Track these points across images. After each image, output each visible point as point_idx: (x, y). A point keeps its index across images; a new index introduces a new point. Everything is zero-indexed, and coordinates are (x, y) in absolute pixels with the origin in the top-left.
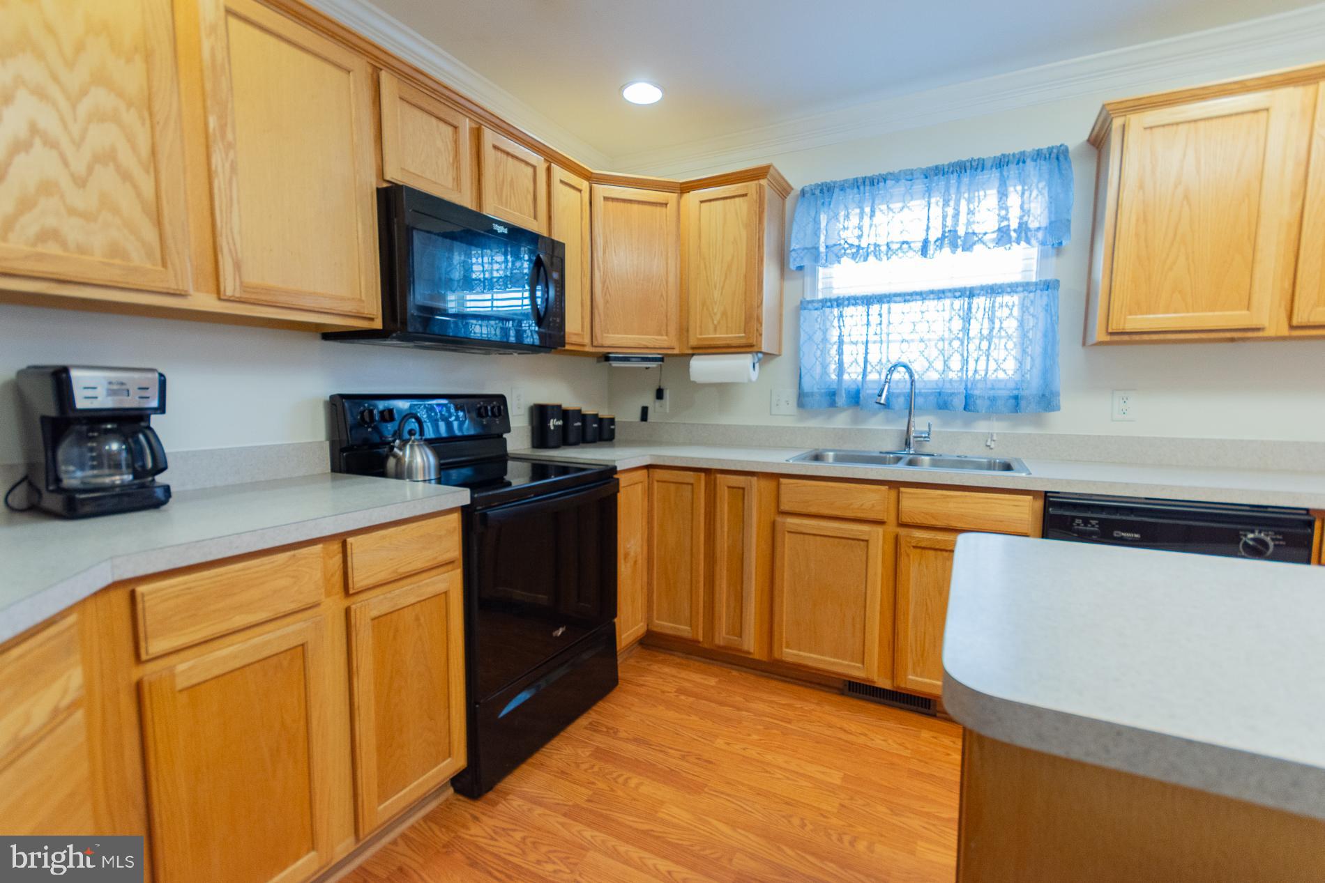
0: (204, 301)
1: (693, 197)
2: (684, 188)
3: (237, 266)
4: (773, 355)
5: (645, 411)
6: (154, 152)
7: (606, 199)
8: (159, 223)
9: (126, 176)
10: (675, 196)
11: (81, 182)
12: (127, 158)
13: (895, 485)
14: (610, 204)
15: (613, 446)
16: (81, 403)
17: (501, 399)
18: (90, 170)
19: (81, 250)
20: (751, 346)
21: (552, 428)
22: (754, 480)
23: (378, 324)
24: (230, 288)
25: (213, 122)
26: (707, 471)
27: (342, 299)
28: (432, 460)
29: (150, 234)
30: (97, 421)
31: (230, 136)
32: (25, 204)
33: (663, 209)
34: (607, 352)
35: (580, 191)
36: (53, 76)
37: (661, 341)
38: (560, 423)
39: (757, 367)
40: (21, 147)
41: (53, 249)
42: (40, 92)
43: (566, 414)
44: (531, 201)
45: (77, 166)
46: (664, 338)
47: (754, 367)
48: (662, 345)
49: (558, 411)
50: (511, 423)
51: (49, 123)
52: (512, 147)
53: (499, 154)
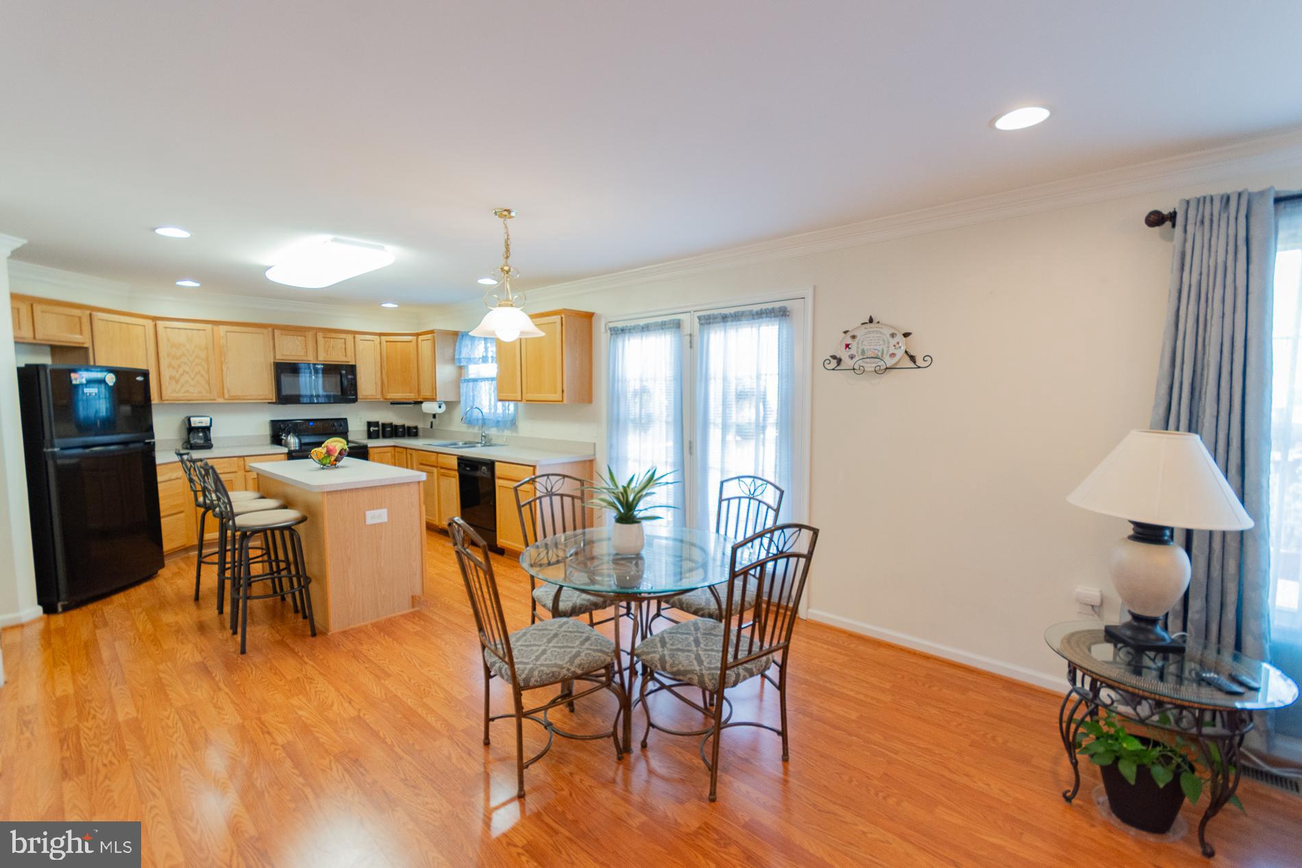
0: (221, 400)
1: (421, 338)
2: (418, 335)
3: (228, 391)
4: (455, 402)
5: (432, 423)
6: (208, 369)
7: (387, 342)
8: (209, 385)
9: (202, 376)
10: (415, 337)
11: (193, 379)
12: (203, 372)
13: (438, 453)
14: (388, 343)
16: (193, 425)
17: (346, 419)
18: (195, 376)
19: (192, 393)
20: (433, 399)
21: (373, 431)
23: (274, 401)
24: (226, 396)
25: (223, 359)
26: (406, 448)
27: (260, 395)
29: (207, 387)
30: (198, 429)
31: (227, 360)
32: (182, 386)
33: (411, 343)
34: (391, 400)
35: (373, 341)
36: (188, 359)
37: (412, 396)
38: (376, 429)
39: (444, 407)
40: (182, 375)
41: (187, 394)
42: (185, 363)
43: (383, 425)
44: (343, 350)
45: (192, 376)
46: (413, 394)
47: (440, 407)
48: (413, 397)
49: (376, 424)
50: (350, 429)
51: (187, 369)
52: (333, 335)
53: (327, 339)
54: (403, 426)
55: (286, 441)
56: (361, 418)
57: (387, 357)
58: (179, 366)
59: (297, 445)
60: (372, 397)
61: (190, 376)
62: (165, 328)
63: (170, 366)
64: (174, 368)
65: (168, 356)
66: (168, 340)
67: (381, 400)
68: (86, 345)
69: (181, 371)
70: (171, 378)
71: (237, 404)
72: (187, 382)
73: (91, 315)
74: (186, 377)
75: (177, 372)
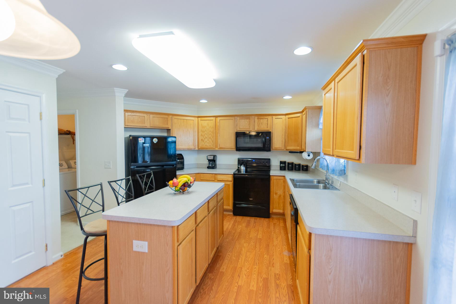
0: (217, 149)
2: (303, 112)
3: (219, 145)
6: (213, 136)
7: (288, 118)
9: (211, 139)
10: (301, 114)
11: (208, 140)
12: (211, 137)
14: (289, 119)
15: (307, 173)
17: (270, 160)
18: (209, 139)
19: (208, 146)
20: (305, 150)
21: (281, 166)
23: (235, 149)
24: (218, 147)
27: (230, 147)
28: (244, 168)
29: (212, 143)
30: (211, 160)
31: (219, 132)
32: (205, 143)
33: (299, 118)
34: (289, 151)
35: (282, 118)
36: (207, 132)
37: (298, 148)
38: (284, 165)
40: (205, 139)
41: (206, 146)
42: (206, 134)
43: (288, 163)
44: (266, 124)
45: (208, 139)
47: (309, 156)
49: (285, 163)
51: (207, 136)
52: (262, 117)
53: (259, 120)
54: (299, 165)
55: (240, 168)
56: (278, 159)
57: (288, 127)
58: (204, 135)
60: (280, 148)
61: (207, 139)
62: (201, 120)
63: (202, 135)
64: (202, 136)
65: (201, 131)
66: (201, 125)
67: (285, 150)
68: (169, 128)
69: (205, 137)
70: (202, 140)
71: (224, 151)
72: (206, 141)
73: (172, 117)
74: (206, 140)
75: (203, 137)
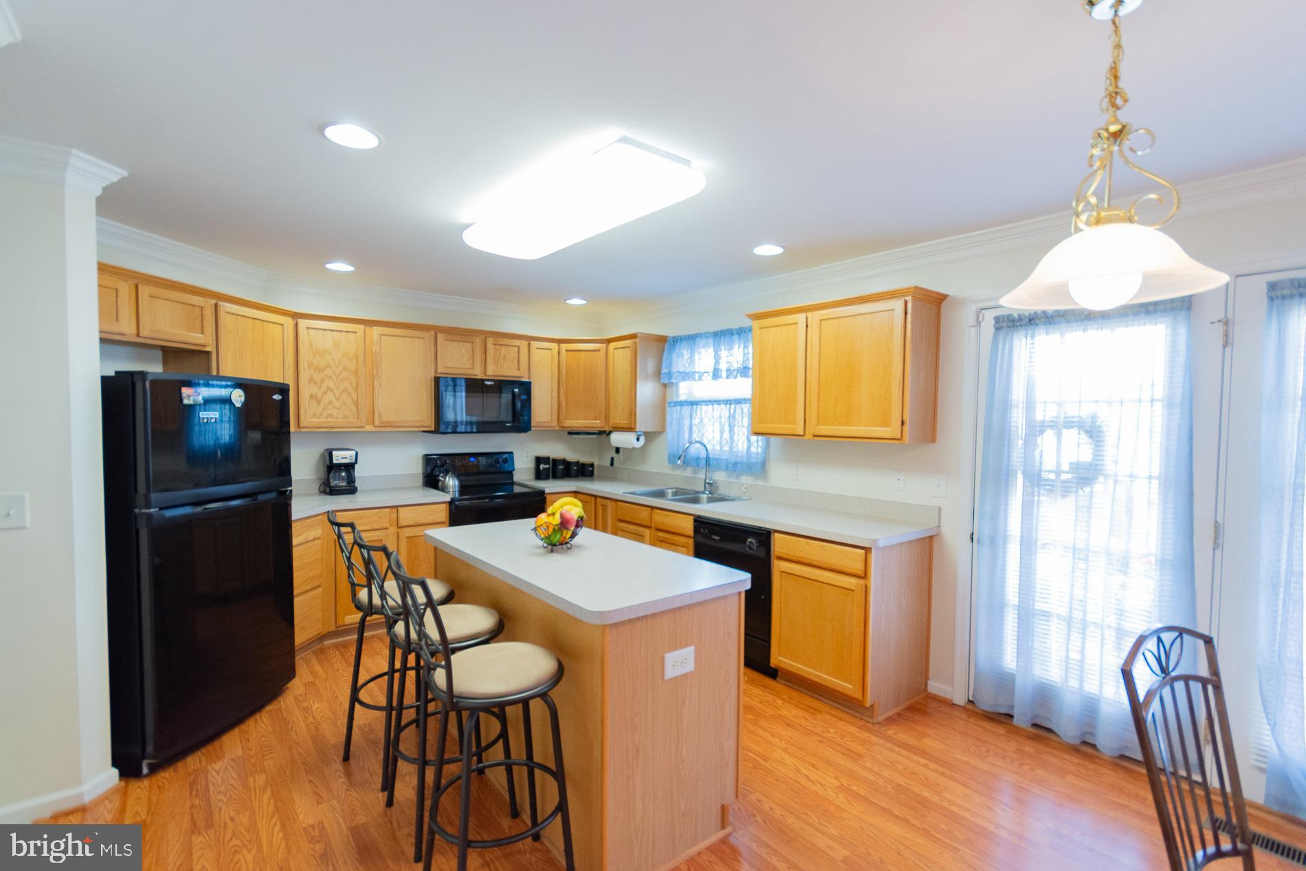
0: (370, 428)
1: (612, 345)
2: (609, 341)
3: (380, 416)
4: (659, 432)
5: (612, 459)
6: (357, 386)
7: (567, 351)
8: (357, 407)
9: (349, 395)
10: (604, 345)
11: (338, 399)
12: (350, 390)
13: (653, 508)
14: (569, 353)
15: (592, 480)
16: (335, 462)
17: (512, 453)
18: (340, 395)
19: (337, 418)
20: (632, 428)
21: (541, 469)
22: (609, 502)
23: (433, 429)
24: (377, 423)
25: (375, 371)
26: (595, 496)
27: (417, 421)
29: (354, 410)
30: (340, 467)
31: (379, 374)
32: (325, 408)
33: (598, 353)
34: (569, 429)
35: (551, 349)
36: (334, 372)
37: (597, 424)
38: (547, 466)
39: (642, 439)
40: (325, 393)
41: (330, 420)
42: (330, 378)
43: (555, 461)
44: (516, 361)
45: (337, 395)
46: (598, 422)
47: (638, 439)
48: (599, 425)
49: (546, 460)
50: (516, 466)
51: (331, 385)
52: (506, 341)
53: (497, 346)
54: (577, 463)
55: (443, 482)
56: (527, 452)
57: (567, 373)
58: (322, 381)
59: (457, 489)
60: (548, 425)
61: (334, 394)
62: (308, 328)
63: (311, 380)
64: (316, 383)
65: (309, 368)
66: (311, 345)
67: (557, 428)
68: (207, 349)
69: (324, 388)
70: (312, 397)
71: (388, 433)
72: (330, 402)
73: (216, 305)
74: (330, 396)
75: (320, 388)
